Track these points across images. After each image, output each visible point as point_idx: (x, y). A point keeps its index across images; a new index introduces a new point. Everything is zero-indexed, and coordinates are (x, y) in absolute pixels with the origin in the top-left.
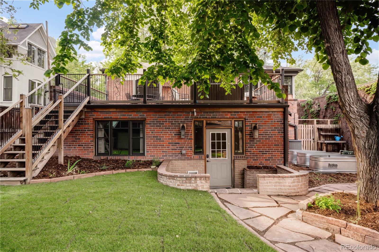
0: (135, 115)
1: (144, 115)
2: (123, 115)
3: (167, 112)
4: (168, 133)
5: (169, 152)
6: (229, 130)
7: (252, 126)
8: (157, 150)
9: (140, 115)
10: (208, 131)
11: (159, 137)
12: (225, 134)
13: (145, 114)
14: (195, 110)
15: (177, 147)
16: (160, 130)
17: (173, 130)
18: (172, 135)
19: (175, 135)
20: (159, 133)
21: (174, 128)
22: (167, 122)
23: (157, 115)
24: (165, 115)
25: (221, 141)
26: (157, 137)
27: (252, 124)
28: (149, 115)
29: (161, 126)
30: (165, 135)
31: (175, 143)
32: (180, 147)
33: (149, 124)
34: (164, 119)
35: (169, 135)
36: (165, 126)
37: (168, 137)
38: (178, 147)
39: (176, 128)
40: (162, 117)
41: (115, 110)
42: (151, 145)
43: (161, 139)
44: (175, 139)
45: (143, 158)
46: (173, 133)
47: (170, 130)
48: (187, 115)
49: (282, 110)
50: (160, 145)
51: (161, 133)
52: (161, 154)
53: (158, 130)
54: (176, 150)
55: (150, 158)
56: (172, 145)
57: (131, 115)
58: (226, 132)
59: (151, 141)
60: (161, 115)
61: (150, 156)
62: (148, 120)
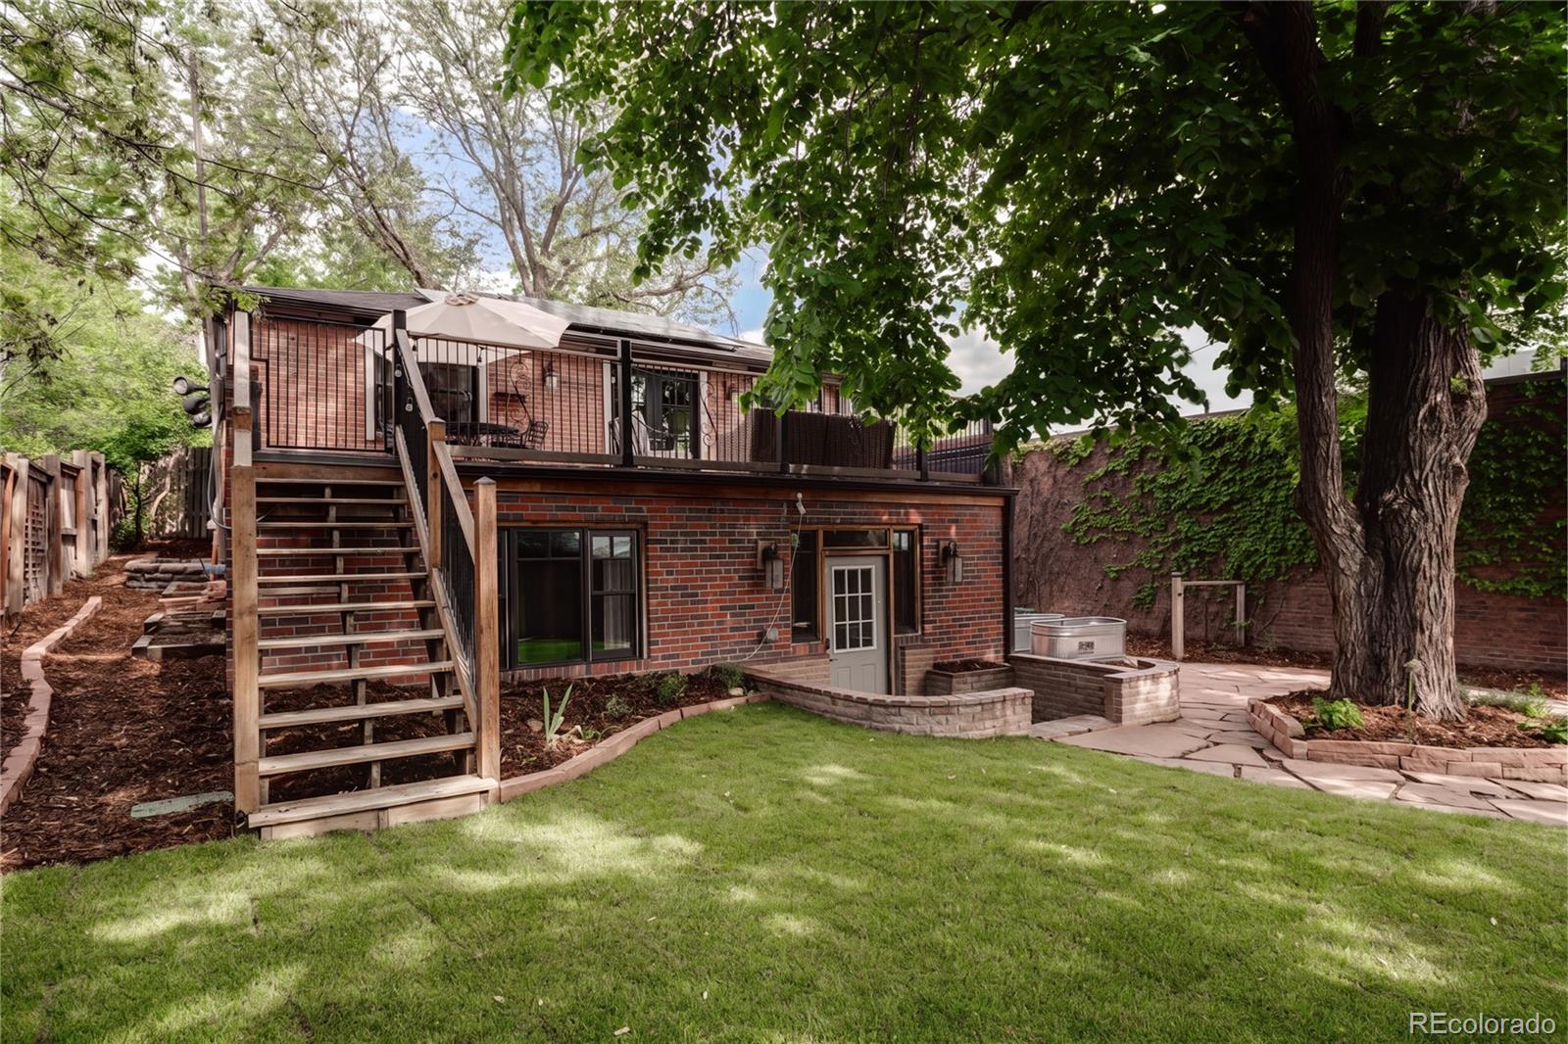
0: (610, 509)
1: (640, 510)
2: (566, 509)
3: (715, 499)
4: (720, 572)
5: (722, 638)
6: (880, 560)
7: (937, 547)
8: (685, 633)
9: (627, 510)
10: (827, 562)
11: (693, 587)
12: (869, 571)
13: (644, 507)
14: (800, 496)
15: (746, 621)
16: (696, 565)
17: (734, 564)
18: (731, 579)
19: (741, 578)
20: (691, 572)
21: (737, 556)
22: (714, 534)
23: (684, 511)
24: (710, 511)
25: (860, 594)
26: (686, 588)
27: (938, 541)
28: (657, 511)
29: (696, 549)
30: (711, 579)
31: (741, 608)
32: (755, 621)
33: (658, 542)
34: (705, 526)
35: (722, 579)
36: (711, 549)
37: (718, 586)
38: (749, 621)
39: (742, 557)
40: (701, 519)
41: (537, 488)
42: (666, 619)
43: (696, 595)
44: (740, 593)
45: (639, 668)
46: (736, 571)
47: (727, 564)
48: (775, 512)
49: (999, 502)
50: (693, 617)
51: (699, 572)
52: (698, 647)
53: (690, 565)
54: (744, 629)
55: (661, 665)
56: (733, 615)
57: (595, 509)
58: (873, 567)
59: (665, 604)
60: (697, 511)
61: (664, 658)
62: (656, 526)
